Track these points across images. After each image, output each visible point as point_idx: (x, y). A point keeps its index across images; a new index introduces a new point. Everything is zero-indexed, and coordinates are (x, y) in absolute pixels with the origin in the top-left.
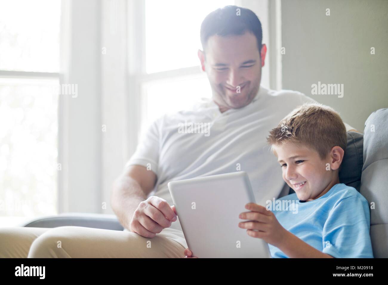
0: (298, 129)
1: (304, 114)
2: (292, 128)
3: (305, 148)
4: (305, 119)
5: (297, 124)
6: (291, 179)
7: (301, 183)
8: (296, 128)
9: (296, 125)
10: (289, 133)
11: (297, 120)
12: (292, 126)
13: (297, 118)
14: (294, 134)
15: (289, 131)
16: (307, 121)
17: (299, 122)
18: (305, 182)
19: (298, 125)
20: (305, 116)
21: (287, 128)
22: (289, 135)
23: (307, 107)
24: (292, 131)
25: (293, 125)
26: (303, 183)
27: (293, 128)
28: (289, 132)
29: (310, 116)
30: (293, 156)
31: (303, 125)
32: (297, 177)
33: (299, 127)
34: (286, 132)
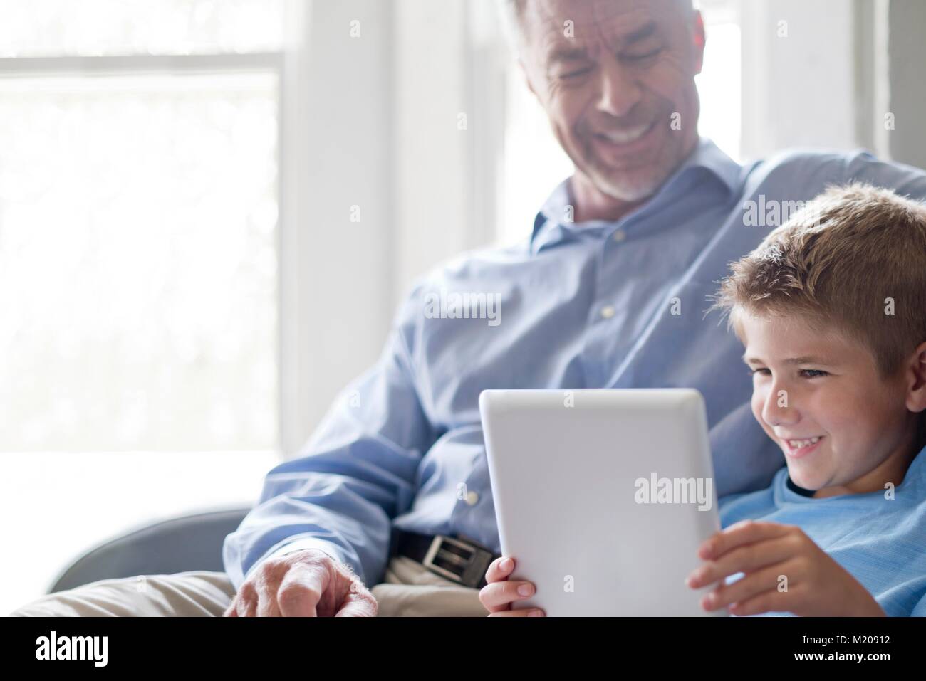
0: (826, 273)
1: (851, 227)
2: (805, 268)
3: (836, 337)
4: (851, 244)
5: (823, 257)
6: (778, 424)
7: (806, 439)
8: (819, 269)
9: (820, 257)
10: (795, 282)
11: (825, 244)
12: (807, 261)
13: (826, 235)
14: (811, 287)
15: (795, 276)
16: (856, 249)
17: (831, 250)
18: (820, 438)
19: (828, 261)
20: (854, 233)
21: (791, 265)
22: (795, 291)
23: (861, 202)
24: (804, 278)
25: (811, 257)
26: (815, 440)
27: (809, 266)
28: (795, 280)
29: (867, 234)
30: (796, 357)
31: (841, 262)
32: (798, 417)
33: (830, 266)
34: (787, 278)
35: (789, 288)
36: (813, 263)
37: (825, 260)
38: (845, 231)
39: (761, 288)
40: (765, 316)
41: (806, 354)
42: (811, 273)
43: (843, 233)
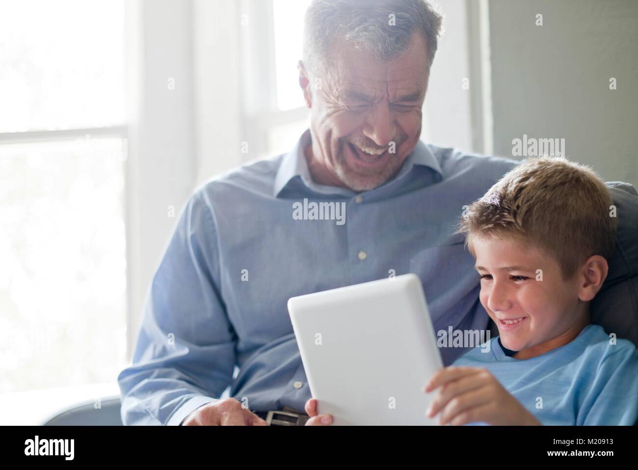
0: (529, 211)
1: (545, 182)
2: (515, 208)
3: (535, 253)
4: (544, 194)
5: (528, 201)
6: (497, 310)
7: (515, 319)
8: (524, 209)
9: (525, 202)
10: (510, 218)
11: (528, 193)
12: (516, 204)
13: (528, 188)
14: (520, 222)
15: (509, 213)
16: (548, 197)
17: (532, 197)
18: (524, 318)
19: (530, 205)
20: (546, 187)
21: (507, 207)
22: (509, 223)
23: (550, 166)
24: (515, 215)
25: (519, 202)
26: (520, 320)
27: (518, 207)
28: (509, 216)
29: (554, 188)
30: (508, 266)
31: (539, 205)
32: (511, 305)
33: (531, 207)
34: (504, 215)
35: (505, 221)
36: (520, 205)
37: (529, 203)
38: (541, 185)
39: (487, 221)
40: (489, 239)
41: (516, 264)
42: (519, 212)
43: (539, 187)
